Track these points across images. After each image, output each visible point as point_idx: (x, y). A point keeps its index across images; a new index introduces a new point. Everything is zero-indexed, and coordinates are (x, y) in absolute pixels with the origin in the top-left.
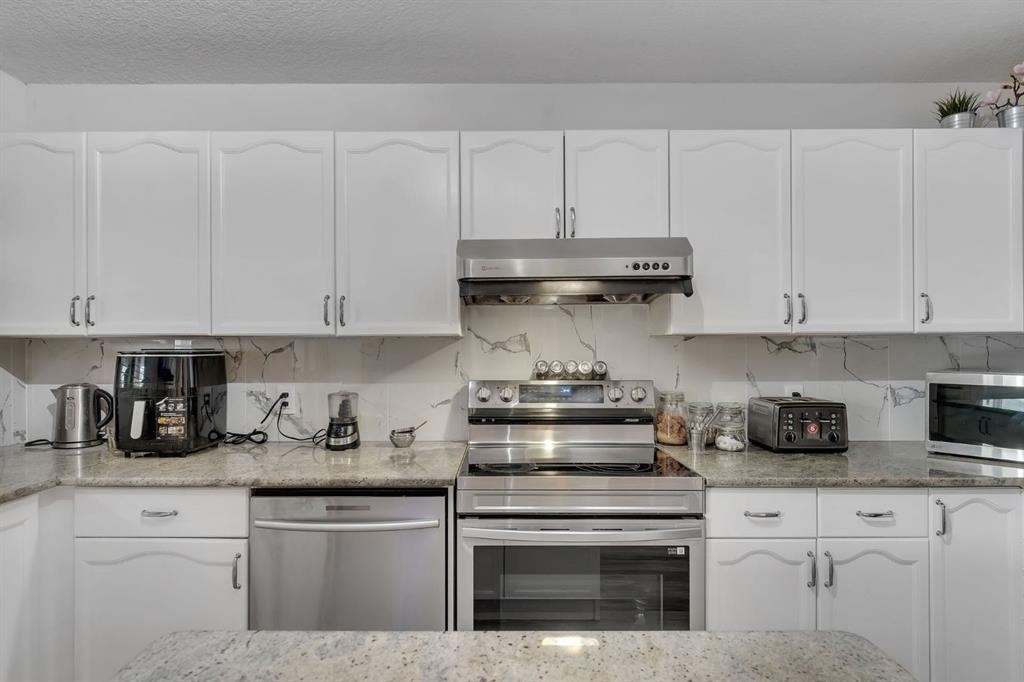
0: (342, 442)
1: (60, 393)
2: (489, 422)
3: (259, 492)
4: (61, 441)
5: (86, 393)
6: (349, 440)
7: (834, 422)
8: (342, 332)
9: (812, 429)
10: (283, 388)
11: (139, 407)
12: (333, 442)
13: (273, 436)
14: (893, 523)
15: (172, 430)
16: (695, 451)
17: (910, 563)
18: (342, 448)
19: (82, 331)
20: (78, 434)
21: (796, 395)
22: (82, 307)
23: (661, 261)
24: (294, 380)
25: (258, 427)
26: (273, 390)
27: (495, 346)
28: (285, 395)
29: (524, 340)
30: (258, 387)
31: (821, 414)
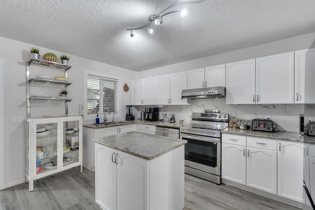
0: (172, 121)
1: (141, 112)
2: (196, 120)
3: (157, 126)
4: (141, 119)
5: (144, 113)
6: (173, 121)
7: (268, 125)
8: (171, 104)
9: (262, 126)
10: (166, 113)
11: (147, 114)
12: (171, 121)
13: (165, 120)
14: (267, 146)
15: (150, 118)
16: (234, 129)
17: (272, 156)
18: (172, 122)
19: (142, 105)
20: (143, 118)
21: (268, 118)
22: (142, 101)
23: (213, 91)
24: (167, 112)
25: (163, 118)
26: (165, 113)
27: (198, 107)
28: (166, 114)
29: (203, 105)
30: (163, 113)
31: (264, 123)
